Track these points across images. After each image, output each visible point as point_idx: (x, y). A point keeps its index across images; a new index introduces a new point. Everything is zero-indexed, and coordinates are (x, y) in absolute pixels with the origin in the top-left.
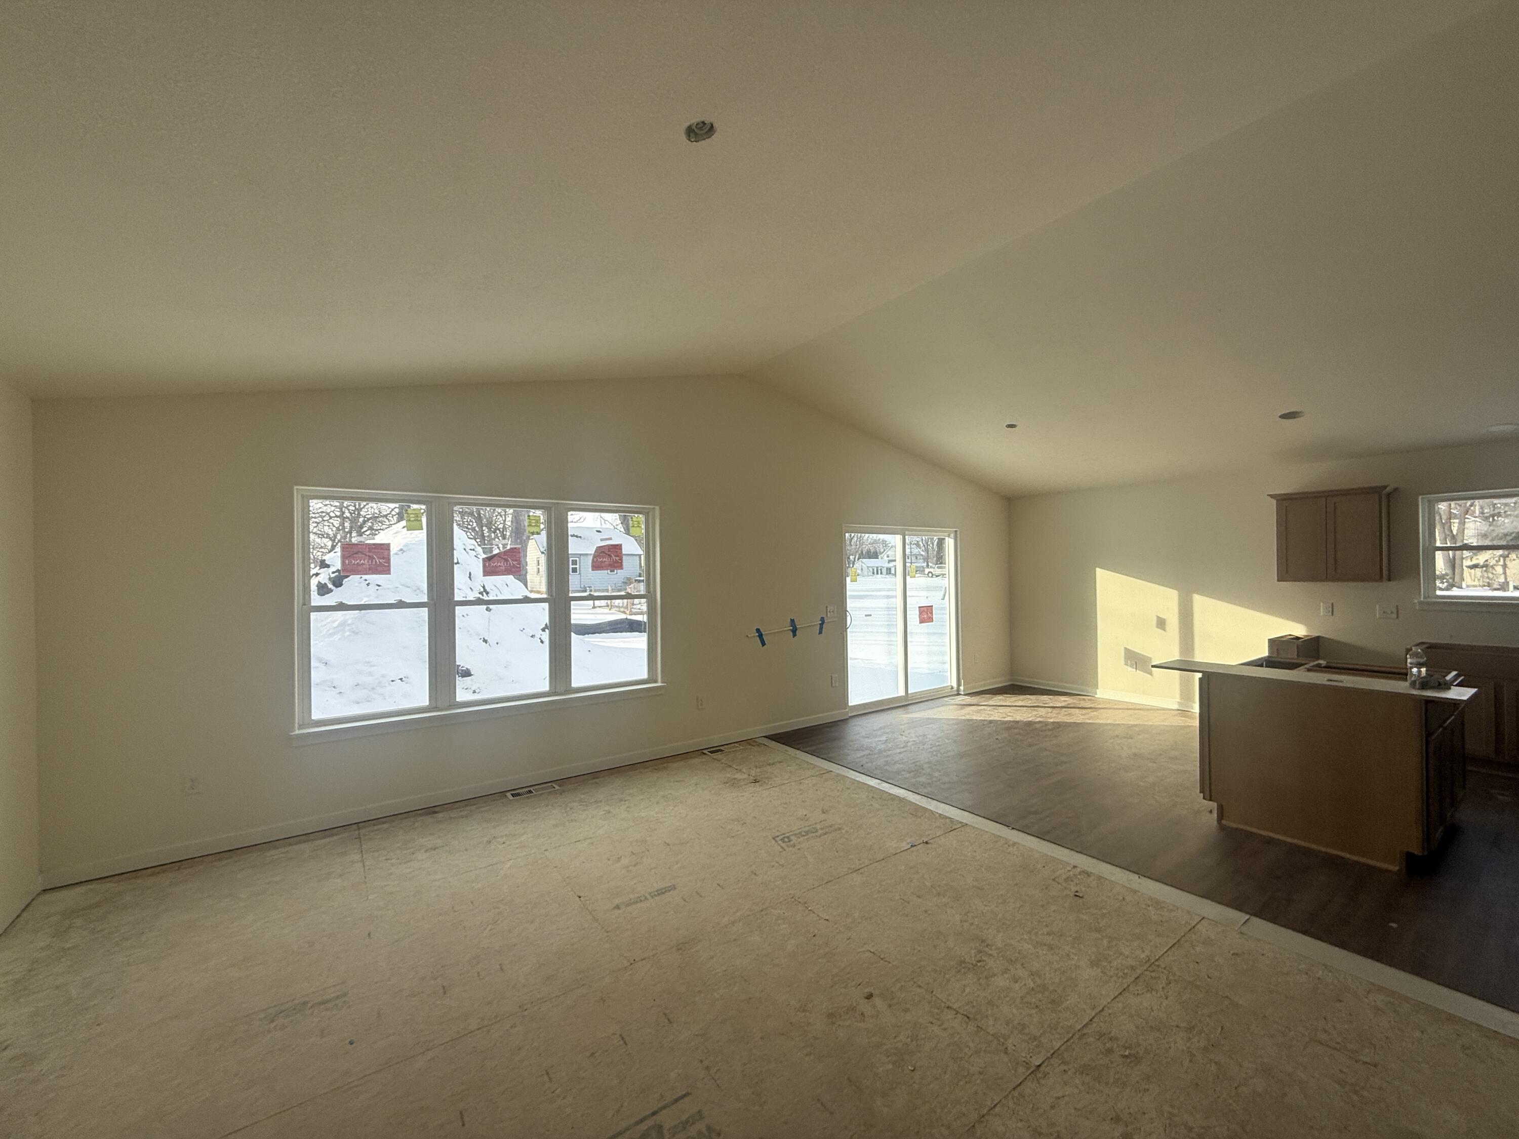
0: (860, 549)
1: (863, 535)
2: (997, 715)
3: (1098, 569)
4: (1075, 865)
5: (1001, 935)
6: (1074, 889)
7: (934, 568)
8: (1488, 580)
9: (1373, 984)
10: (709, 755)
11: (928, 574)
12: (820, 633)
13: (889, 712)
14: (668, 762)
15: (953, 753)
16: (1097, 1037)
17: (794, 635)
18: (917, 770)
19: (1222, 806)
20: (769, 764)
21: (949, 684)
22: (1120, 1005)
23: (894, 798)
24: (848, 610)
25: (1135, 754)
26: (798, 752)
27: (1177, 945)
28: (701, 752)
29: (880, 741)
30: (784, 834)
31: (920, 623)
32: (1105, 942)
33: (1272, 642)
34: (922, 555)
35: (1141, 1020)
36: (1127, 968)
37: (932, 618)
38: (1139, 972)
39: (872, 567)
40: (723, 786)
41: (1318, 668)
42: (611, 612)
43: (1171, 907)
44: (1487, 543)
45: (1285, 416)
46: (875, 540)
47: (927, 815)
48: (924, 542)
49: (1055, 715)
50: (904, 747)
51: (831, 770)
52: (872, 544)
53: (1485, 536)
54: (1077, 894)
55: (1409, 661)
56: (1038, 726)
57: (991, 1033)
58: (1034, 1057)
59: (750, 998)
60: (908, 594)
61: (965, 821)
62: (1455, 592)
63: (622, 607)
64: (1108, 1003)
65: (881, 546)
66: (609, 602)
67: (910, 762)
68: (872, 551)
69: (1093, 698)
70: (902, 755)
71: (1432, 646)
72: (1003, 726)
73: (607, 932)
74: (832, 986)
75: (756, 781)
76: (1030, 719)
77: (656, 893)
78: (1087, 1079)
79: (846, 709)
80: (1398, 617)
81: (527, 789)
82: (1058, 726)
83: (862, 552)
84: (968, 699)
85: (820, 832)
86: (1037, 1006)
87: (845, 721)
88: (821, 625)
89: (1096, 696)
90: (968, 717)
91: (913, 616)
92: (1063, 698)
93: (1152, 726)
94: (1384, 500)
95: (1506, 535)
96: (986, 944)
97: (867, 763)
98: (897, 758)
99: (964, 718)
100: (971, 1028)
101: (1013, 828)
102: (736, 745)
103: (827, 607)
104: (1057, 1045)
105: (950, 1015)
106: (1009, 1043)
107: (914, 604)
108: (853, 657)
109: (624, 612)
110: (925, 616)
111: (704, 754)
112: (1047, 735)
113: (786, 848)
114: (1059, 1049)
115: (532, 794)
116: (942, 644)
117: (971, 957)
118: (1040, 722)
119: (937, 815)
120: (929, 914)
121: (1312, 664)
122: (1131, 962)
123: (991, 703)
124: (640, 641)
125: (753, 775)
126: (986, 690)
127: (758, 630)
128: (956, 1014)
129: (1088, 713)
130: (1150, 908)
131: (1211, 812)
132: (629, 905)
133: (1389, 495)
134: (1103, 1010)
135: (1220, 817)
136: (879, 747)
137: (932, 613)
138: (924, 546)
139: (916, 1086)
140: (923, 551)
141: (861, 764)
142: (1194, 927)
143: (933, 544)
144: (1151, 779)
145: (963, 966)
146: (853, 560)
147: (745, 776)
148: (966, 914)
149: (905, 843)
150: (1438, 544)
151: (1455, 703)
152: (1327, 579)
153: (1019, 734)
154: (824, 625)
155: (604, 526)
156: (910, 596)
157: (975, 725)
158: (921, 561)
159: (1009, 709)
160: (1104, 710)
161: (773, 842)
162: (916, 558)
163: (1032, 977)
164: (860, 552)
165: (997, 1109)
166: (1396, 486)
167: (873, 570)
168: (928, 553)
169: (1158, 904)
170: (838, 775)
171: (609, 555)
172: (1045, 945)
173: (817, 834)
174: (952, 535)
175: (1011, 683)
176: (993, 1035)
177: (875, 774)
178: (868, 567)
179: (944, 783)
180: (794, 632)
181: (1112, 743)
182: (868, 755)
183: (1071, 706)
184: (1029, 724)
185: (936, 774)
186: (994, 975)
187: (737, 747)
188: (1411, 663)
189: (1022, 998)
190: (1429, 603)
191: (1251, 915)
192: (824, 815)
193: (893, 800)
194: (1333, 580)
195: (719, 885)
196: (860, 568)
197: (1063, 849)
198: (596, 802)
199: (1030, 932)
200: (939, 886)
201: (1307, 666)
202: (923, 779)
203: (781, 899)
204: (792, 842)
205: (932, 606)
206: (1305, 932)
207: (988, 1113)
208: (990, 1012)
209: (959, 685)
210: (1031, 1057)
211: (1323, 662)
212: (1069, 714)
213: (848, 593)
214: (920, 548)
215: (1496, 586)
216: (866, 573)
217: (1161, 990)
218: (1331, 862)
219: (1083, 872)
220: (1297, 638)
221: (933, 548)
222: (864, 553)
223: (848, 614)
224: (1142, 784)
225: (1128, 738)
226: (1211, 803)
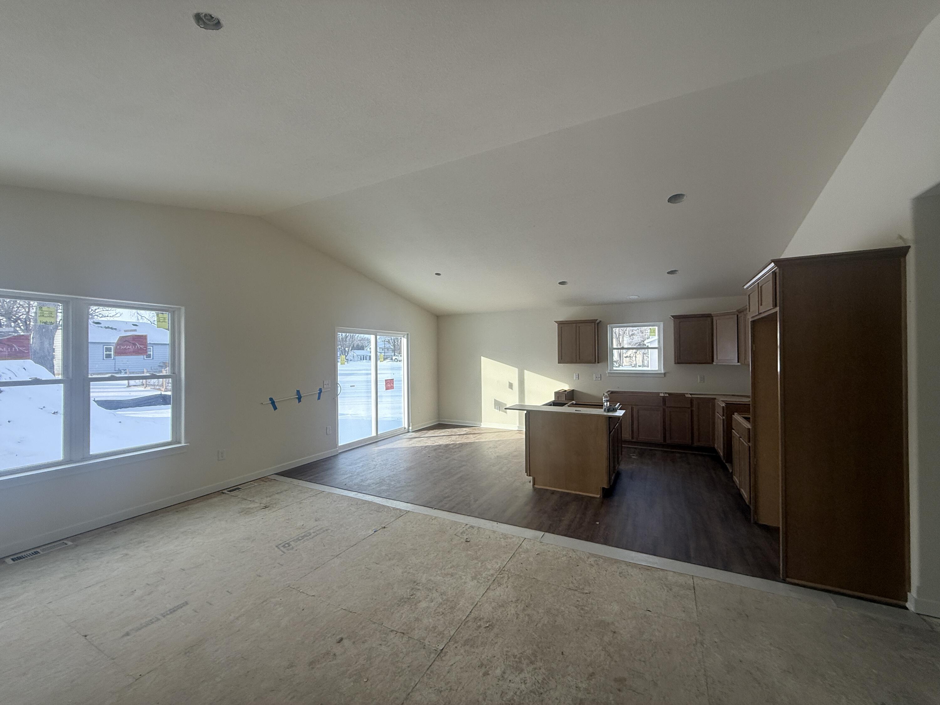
0: (352, 344)
1: (354, 334)
2: (430, 442)
3: (482, 357)
4: (467, 523)
5: (425, 575)
6: (465, 537)
7: (398, 356)
8: (630, 363)
9: (590, 554)
10: (228, 494)
11: (395, 360)
12: (319, 398)
13: (365, 447)
14: (188, 505)
15: (403, 469)
16: (473, 621)
17: (300, 401)
18: (381, 482)
19: (535, 478)
20: (278, 493)
21: (403, 426)
22: (485, 598)
23: (365, 502)
24: (338, 383)
25: (498, 456)
26: (301, 481)
27: (513, 557)
28: (221, 492)
29: (358, 466)
30: (285, 542)
31: (386, 390)
32: (480, 563)
33: (556, 393)
34: (391, 348)
35: (495, 603)
36: (489, 576)
37: (393, 387)
38: (495, 576)
39: (359, 355)
40: (239, 515)
41: (573, 405)
42: (146, 389)
43: (511, 536)
44: (630, 346)
45: (560, 283)
46: (362, 339)
47: (386, 510)
48: (392, 340)
49: (460, 439)
50: (374, 468)
51: (324, 490)
52: (360, 340)
53: (630, 344)
54: (467, 540)
55: (604, 399)
56: (451, 446)
57: (416, 639)
58: (440, 645)
59: (248, 672)
60: (378, 372)
61: (408, 510)
62: (621, 368)
63: (158, 385)
64: (480, 599)
65: (366, 342)
66: (144, 381)
67: (377, 478)
68: (360, 345)
69: (480, 428)
70: (372, 474)
71: (612, 392)
72: (433, 448)
73: (113, 659)
74: (314, 642)
75: (266, 507)
76: (447, 443)
77: (168, 612)
78: (467, 648)
79: (337, 448)
80: (601, 380)
81: (33, 551)
82: (462, 445)
83: (353, 346)
84: (414, 435)
85: (313, 534)
86: (443, 613)
87: (335, 456)
88: (320, 394)
89: (481, 426)
90: (413, 445)
91: (382, 385)
92: (464, 429)
93: (506, 440)
94: (596, 325)
95: (636, 344)
96: (416, 583)
97: (349, 482)
98: (369, 476)
99: (411, 446)
100: (405, 639)
101: (435, 509)
102: (252, 483)
103: (324, 382)
104: (452, 633)
105: (392, 635)
106: (426, 642)
107: (382, 378)
108: (342, 413)
109: (159, 389)
110: (389, 385)
111: (223, 493)
112: (455, 451)
113: (286, 551)
114: (453, 635)
115: (39, 554)
116: (399, 402)
117: (407, 594)
118: (452, 444)
119: (392, 508)
120: (384, 574)
121: (570, 403)
122: (492, 572)
123: (427, 435)
124: (166, 412)
125: (264, 503)
126: (424, 428)
127: (271, 399)
128: (396, 634)
129: (476, 437)
130: (502, 539)
131: (530, 482)
132: (139, 629)
133: (598, 324)
134: (477, 603)
135: (534, 484)
136: (357, 471)
137: (393, 384)
138: (393, 343)
139: (368, 691)
140: (392, 346)
141: (345, 483)
142: (521, 545)
143: (398, 342)
144: (504, 469)
145: (403, 601)
146: (348, 350)
147: (256, 505)
148: (405, 568)
149: (370, 530)
150: (615, 346)
151: (618, 418)
152: (576, 362)
153: (441, 452)
154: (322, 393)
155: (141, 321)
156: (380, 374)
157: (418, 449)
158: (391, 352)
159: (436, 438)
160: (485, 434)
161: (276, 549)
162: (388, 350)
163: (441, 596)
164: (352, 345)
165: (417, 686)
166: (600, 320)
167: (361, 357)
168: (395, 347)
169: (505, 536)
170: (329, 493)
171: (133, 344)
172: (449, 574)
173: (310, 537)
174: (406, 336)
175: (438, 423)
176: (417, 640)
177: (355, 489)
178: (357, 355)
179: (397, 488)
180: (299, 399)
181: (487, 452)
182: (349, 477)
183: (469, 433)
184: (447, 446)
185: (393, 483)
186: (420, 601)
187: (253, 484)
188: (604, 401)
189: (435, 611)
190: (611, 373)
191: (545, 532)
192: (317, 522)
193: (364, 504)
194: (579, 363)
195: (228, 591)
196: (352, 356)
197: (459, 515)
198: (113, 548)
199: (441, 569)
200: (390, 554)
201: (568, 404)
202: (384, 488)
203: (280, 590)
204: (291, 546)
205: (393, 379)
206: (565, 535)
207: (412, 691)
208: (416, 625)
209: (409, 426)
210: (438, 645)
211: (574, 402)
212: (468, 438)
213: (339, 372)
214: (390, 344)
215: (633, 366)
216: (356, 359)
217: (505, 583)
218: (577, 498)
219: (470, 527)
220: (565, 391)
221: (398, 344)
222: (355, 346)
223: (339, 386)
224: (500, 472)
225: (495, 448)
226: (530, 477)
